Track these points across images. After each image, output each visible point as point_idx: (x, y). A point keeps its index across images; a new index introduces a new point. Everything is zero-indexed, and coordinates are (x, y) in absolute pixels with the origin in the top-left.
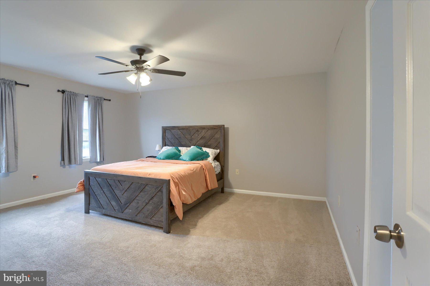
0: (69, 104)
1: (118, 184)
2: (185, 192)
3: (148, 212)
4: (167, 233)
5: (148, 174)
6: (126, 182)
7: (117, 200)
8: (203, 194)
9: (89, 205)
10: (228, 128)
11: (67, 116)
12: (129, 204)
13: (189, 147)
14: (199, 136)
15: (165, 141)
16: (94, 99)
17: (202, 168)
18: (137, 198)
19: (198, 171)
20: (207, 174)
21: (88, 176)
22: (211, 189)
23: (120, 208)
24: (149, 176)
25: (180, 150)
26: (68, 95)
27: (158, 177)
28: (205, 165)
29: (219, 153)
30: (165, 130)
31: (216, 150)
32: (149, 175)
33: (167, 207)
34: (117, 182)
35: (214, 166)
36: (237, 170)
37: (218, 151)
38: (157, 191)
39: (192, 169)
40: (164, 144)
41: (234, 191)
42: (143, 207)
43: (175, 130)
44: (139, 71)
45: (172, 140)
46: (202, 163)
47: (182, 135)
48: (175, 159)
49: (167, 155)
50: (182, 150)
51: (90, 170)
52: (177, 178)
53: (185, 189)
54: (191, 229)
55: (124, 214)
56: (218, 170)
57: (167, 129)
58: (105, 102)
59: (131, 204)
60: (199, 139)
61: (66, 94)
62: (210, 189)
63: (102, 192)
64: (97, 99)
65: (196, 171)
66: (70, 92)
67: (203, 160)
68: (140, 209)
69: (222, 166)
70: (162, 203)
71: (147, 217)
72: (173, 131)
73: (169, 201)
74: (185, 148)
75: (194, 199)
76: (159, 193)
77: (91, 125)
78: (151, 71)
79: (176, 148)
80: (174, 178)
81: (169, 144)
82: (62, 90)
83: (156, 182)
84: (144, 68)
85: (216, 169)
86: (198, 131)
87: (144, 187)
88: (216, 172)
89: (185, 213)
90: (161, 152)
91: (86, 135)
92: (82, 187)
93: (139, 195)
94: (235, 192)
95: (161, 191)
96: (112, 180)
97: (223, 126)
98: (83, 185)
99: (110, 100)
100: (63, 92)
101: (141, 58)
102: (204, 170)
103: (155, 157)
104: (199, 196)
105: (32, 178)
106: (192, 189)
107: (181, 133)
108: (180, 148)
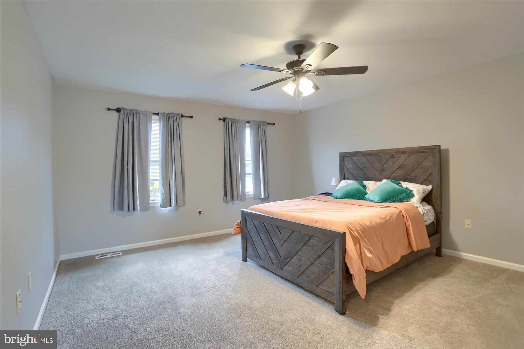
0: (231, 133)
1: (277, 230)
2: (371, 253)
3: (314, 276)
4: (340, 314)
5: (314, 221)
6: (285, 229)
7: (276, 251)
8: (402, 257)
9: (247, 252)
10: (447, 151)
11: (228, 147)
12: (289, 260)
13: (379, 181)
14: (395, 165)
15: (344, 173)
16: (257, 124)
17: (401, 216)
18: (300, 253)
19: (394, 218)
20: (410, 224)
21: (245, 216)
22: (417, 250)
23: (278, 262)
24: (315, 224)
25: (365, 186)
26: (229, 123)
27: (328, 227)
28: (406, 210)
29: (431, 192)
30: (343, 157)
31: (425, 187)
32: (316, 222)
33: (341, 275)
34: (275, 228)
35: (422, 213)
36: (468, 221)
37: (430, 187)
38: (326, 248)
39: (384, 216)
40: (343, 177)
41: (461, 255)
42: (307, 266)
43: (358, 157)
44: (297, 76)
45: (354, 171)
46: (400, 206)
47: (369, 164)
48: (358, 198)
49: (346, 192)
50: (368, 185)
51: (247, 209)
52: (357, 230)
53: (371, 248)
54: (379, 316)
55: (283, 271)
56: (430, 218)
57: (347, 157)
58: (269, 127)
59: (292, 260)
60: (394, 169)
61: (227, 122)
62: (415, 250)
63: (259, 237)
64: (259, 124)
65: (390, 219)
66: (231, 119)
67: (402, 202)
68: (303, 269)
69: (438, 213)
70: (334, 266)
71: (312, 283)
72: (354, 158)
73: (344, 266)
74: (374, 182)
75: (387, 265)
76: (330, 251)
77: (253, 155)
78: (315, 73)
79: (359, 183)
80: (353, 231)
81: (349, 177)
82: (223, 118)
83: (325, 233)
84: (304, 71)
85: (426, 218)
86: (393, 157)
87: (308, 238)
88: (426, 221)
89: (370, 286)
90: (338, 187)
91: (249, 167)
92: (239, 229)
93: (302, 250)
94: (464, 258)
95: (331, 247)
96: (269, 224)
97: (438, 148)
98: (240, 227)
99: (274, 124)
100: (224, 120)
101: (299, 58)
102: (405, 218)
103: (329, 194)
104: (397, 259)
105: (198, 213)
106: (383, 248)
107: (367, 161)
108: (365, 183)
